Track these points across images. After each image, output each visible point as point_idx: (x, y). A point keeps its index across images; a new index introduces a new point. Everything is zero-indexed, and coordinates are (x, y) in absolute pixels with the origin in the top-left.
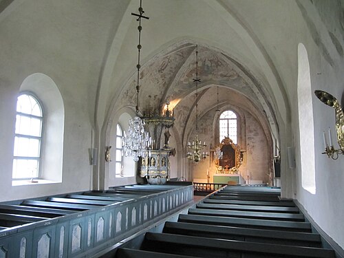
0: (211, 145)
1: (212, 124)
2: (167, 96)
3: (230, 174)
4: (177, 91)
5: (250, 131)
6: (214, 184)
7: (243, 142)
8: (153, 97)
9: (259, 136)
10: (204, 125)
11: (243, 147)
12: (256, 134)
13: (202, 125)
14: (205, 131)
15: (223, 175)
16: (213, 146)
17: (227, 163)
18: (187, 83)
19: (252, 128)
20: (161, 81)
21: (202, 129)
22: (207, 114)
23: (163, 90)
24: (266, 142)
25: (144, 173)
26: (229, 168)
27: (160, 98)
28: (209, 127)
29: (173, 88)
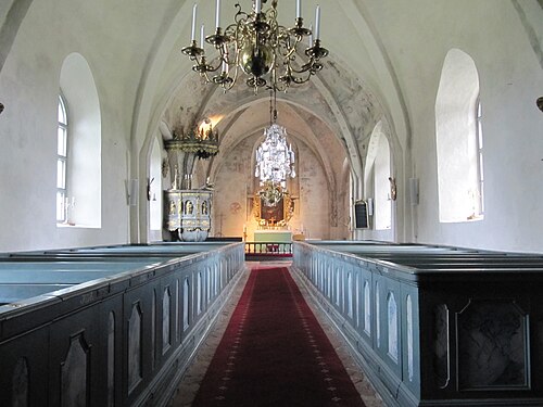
0: (248, 188)
1: (250, 158)
2: (206, 109)
3: (277, 230)
4: (219, 103)
5: (306, 170)
6: (255, 244)
7: (295, 185)
8: (185, 109)
9: (317, 177)
10: (239, 158)
11: (294, 191)
12: (313, 174)
13: (235, 158)
14: (239, 167)
15: (266, 231)
16: (252, 190)
17: (272, 215)
18: (235, 92)
19: (308, 164)
20: (199, 86)
21: (235, 164)
22: (243, 142)
23: (201, 100)
24: (326, 185)
25: (174, 225)
26: (275, 222)
27: (195, 112)
28: (246, 162)
29: (216, 99)
